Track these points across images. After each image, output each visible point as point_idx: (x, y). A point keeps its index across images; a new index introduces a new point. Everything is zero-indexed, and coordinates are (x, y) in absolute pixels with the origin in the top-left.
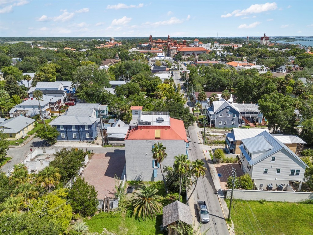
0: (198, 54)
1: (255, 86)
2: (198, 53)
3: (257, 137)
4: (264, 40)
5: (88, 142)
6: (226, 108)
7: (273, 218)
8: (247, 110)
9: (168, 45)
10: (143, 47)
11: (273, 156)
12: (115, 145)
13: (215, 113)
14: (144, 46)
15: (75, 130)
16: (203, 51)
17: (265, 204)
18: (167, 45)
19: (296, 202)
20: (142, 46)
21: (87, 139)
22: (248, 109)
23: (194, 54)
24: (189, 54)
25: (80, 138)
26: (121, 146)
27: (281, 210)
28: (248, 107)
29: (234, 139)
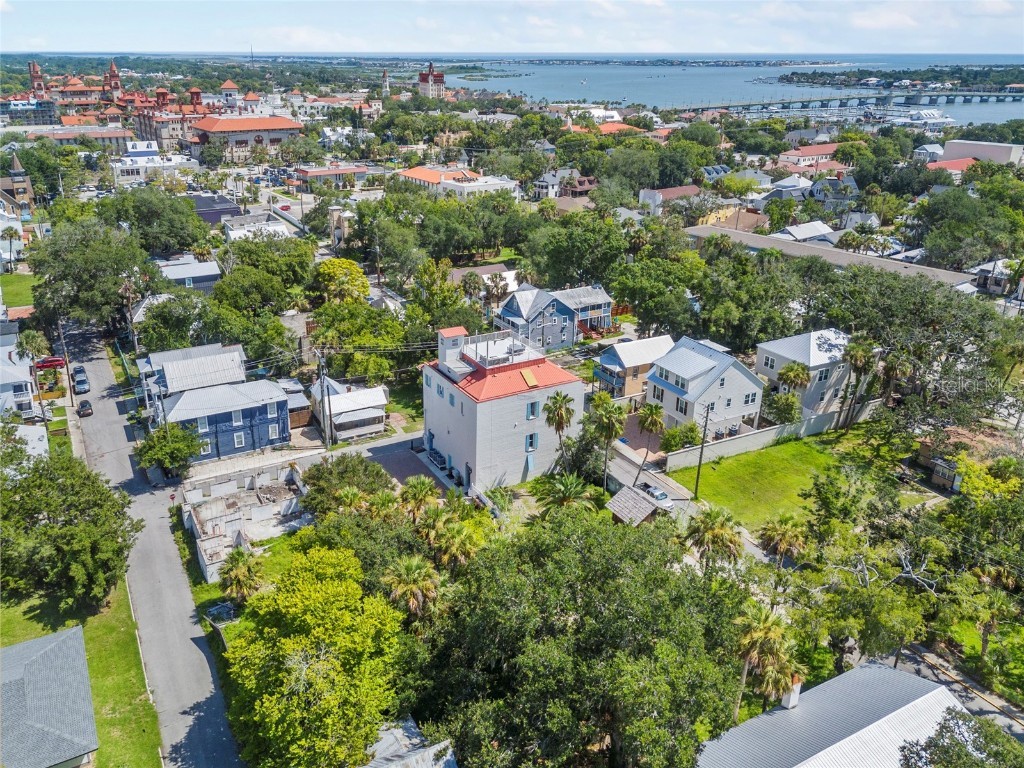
0: (273, 141)
1: (589, 244)
2: (274, 136)
3: (673, 353)
4: (431, 83)
5: (274, 449)
6: (548, 305)
7: (747, 478)
8: (581, 303)
9: (116, 100)
10: (17, 112)
11: (722, 377)
12: (355, 438)
13: (526, 321)
14: (20, 107)
15: (208, 430)
16: (287, 129)
17: (724, 463)
18: (112, 101)
19: (760, 448)
20: (12, 107)
21: (271, 442)
22: (583, 300)
23: (259, 141)
24: (245, 142)
25: (255, 444)
26: (372, 438)
27: (748, 464)
28: (579, 296)
29: (621, 365)
